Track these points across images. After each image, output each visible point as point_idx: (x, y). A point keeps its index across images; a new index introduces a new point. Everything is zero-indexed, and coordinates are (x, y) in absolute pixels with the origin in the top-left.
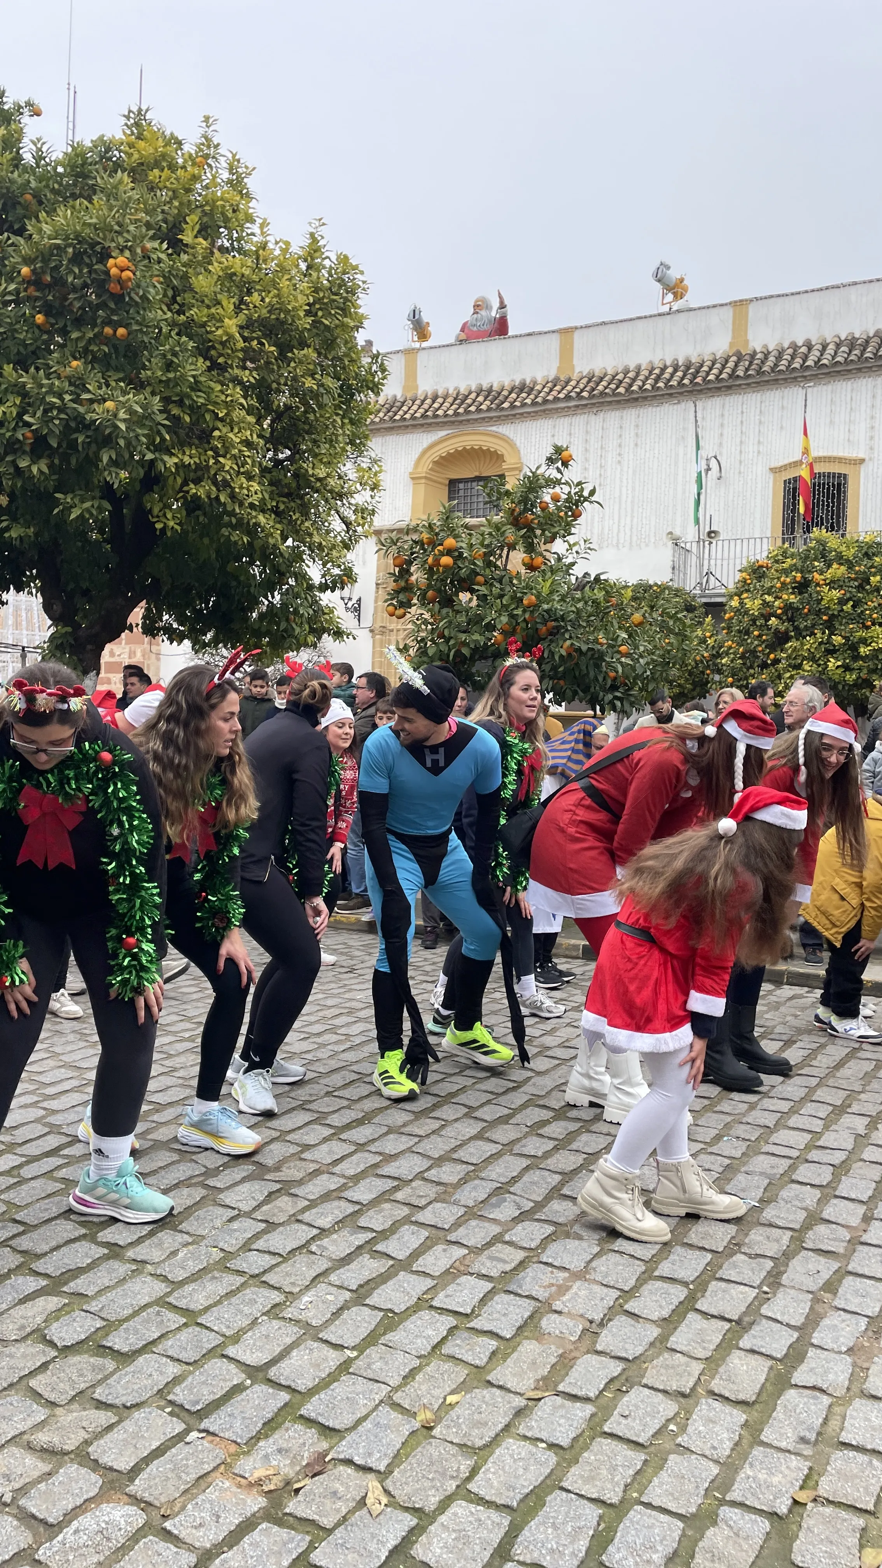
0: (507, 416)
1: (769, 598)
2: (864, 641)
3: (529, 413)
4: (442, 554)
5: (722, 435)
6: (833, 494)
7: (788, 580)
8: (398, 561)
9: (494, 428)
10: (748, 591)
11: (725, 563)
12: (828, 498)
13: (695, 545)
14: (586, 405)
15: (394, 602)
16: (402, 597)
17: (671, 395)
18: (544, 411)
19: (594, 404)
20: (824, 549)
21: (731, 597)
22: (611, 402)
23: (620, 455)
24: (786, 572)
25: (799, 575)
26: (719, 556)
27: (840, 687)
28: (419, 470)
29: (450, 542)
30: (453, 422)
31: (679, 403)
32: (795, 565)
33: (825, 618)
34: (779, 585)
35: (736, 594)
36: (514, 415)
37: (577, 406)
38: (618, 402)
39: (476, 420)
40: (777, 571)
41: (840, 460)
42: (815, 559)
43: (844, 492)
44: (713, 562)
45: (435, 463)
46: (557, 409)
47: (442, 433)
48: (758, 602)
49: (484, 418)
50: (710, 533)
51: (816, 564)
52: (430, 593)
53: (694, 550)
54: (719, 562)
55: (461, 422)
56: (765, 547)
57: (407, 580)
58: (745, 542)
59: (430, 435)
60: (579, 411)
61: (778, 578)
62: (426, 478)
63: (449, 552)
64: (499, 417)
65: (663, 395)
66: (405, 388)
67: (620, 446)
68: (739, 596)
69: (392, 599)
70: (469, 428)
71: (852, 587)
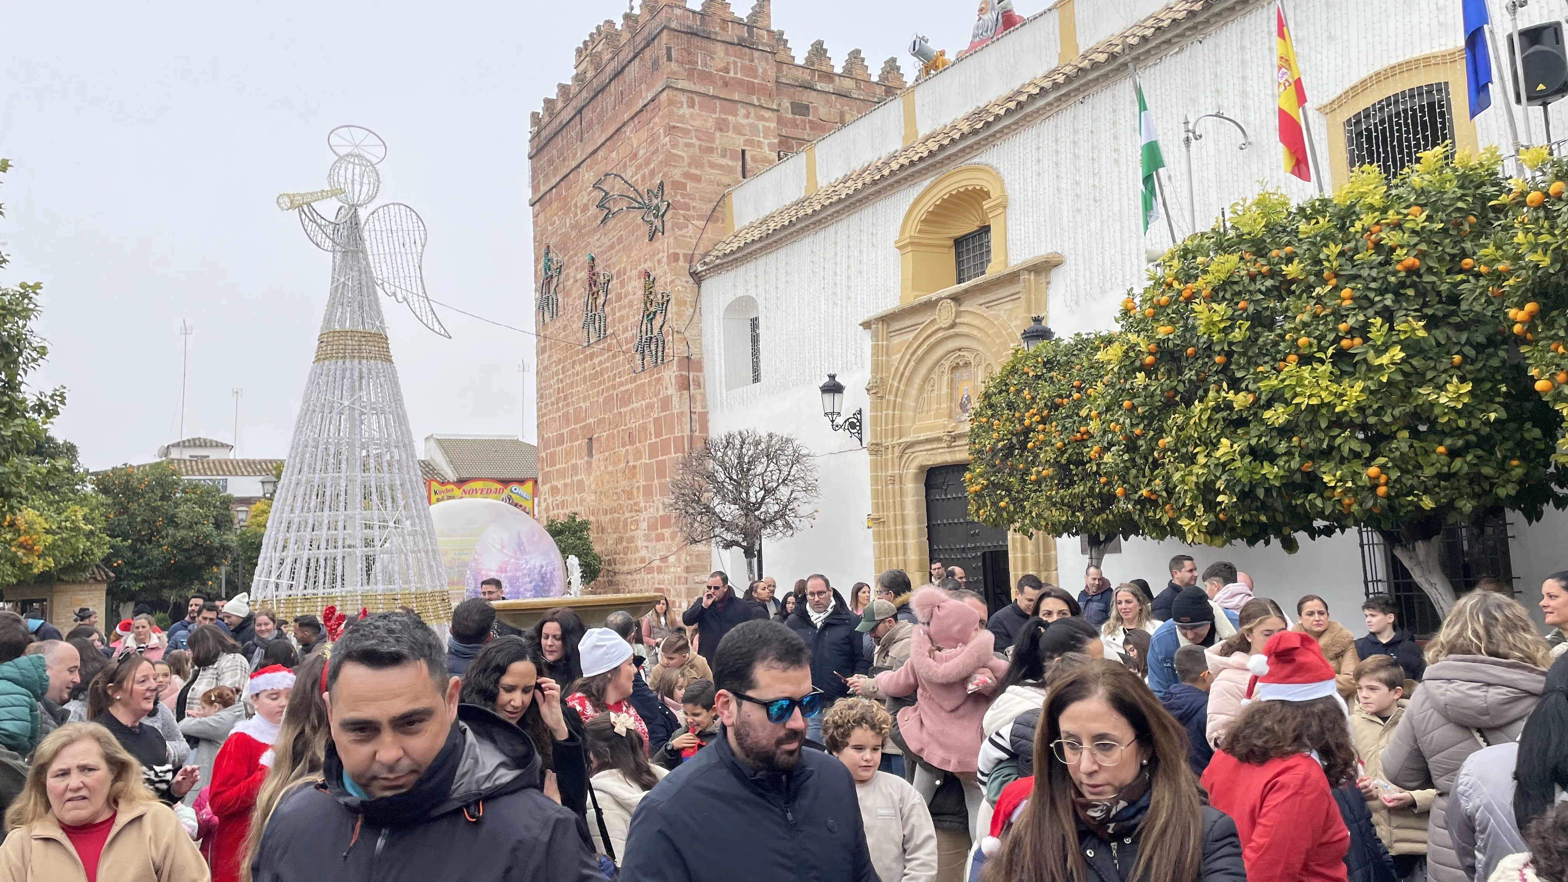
0: (986, 139)
3: (1008, 127)
5: (1244, 78)
6: (1424, 123)
9: (977, 160)
12: (1416, 133)
14: (1067, 94)
17: (1168, 42)
18: (1024, 118)
19: (1077, 89)
22: (1097, 79)
23: (1116, 150)
27: (1261, 492)
28: (907, 235)
30: (933, 165)
31: (1182, 49)
36: (993, 135)
37: (1059, 99)
38: (1106, 76)
39: (955, 154)
41: (1427, 62)
43: (1442, 115)
45: (924, 221)
46: (1038, 110)
47: (926, 183)
49: (963, 150)
55: (941, 162)
59: (916, 188)
60: (1064, 105)
62: (912, 244)
64: (978, 143)
65: (1158, 46)
66: (905, 138)
67: (1115, 138)
70: (951, 168)
71: (1260, 291)
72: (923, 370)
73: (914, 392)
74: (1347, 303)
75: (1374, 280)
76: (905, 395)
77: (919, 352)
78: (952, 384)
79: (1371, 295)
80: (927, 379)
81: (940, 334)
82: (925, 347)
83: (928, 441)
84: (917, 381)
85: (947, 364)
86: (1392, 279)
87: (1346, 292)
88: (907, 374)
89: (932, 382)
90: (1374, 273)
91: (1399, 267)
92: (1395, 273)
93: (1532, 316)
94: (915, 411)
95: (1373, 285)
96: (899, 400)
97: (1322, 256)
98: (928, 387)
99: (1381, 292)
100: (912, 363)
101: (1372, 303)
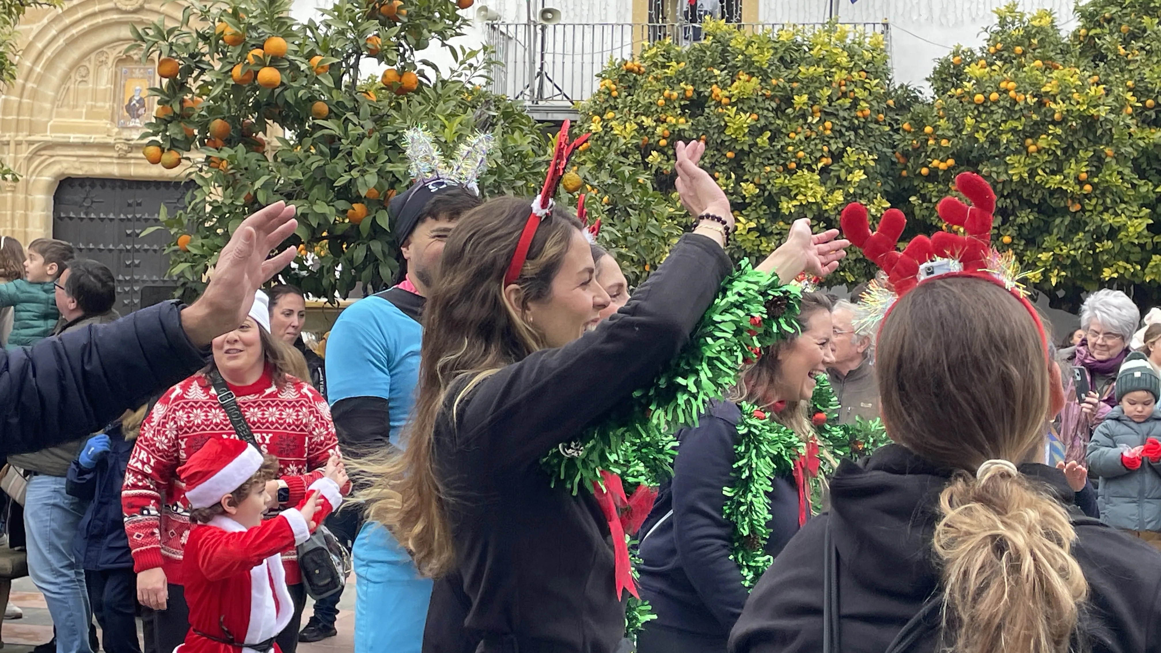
1: (648, 122)
2: (787, 192)
4: (262, 63)
7: (675, 94)
8: (168, 68)
10: (615, 108)
11: (568, 59)
13: (521, 28)
15: (158, 138)
16: (173, 131)
20: (724, 51)
21: (588, 119)
24: (670, 82)
25: (690, 87)
26: (559, 49)
29: (277, 43)
32: (683, 72)
33: (730, 154)
34: (661, 102)
35: (595, 113)
40: (656, 79)
42: (713, 65)
44: (548, 58)
48: (631, 127)
50: (545, 12)
51: (716, 72)
52: (217, 124)
53: (521, 37)
54: (559, 59)
56: (628, 39)
57: (182, 102)
58: (598, 30)
61: (661, 91)
63: (276, 61)
68: (601, 115)
69: (155, 134)
71: (767, 109)
72: (74, 54)
73: (55, 79)
74: (828, 132)
75: (845, 119)
76: (41, 80)
77: (74, 31)
78: (115, 80)
79: (843, 130)
80: (76, 66)
81: (115, 16)
82: (85, 25)
83: (85, 145)
84: (62, 66)
85: (113, 54)
86: (856, 122)
87: (828, 124)
88: (49, 53)
89: (83, 72)
90: (846, 114)
91: (859, 114)
92: (857, 118)
93: (950, 169)
94: (53, 103)
95: (845, 123)
96: (30, 85)
97: (817, 95)
98: (76, 77)
99: (848, 129)
100: (61, 41)
101: (842, 134)
